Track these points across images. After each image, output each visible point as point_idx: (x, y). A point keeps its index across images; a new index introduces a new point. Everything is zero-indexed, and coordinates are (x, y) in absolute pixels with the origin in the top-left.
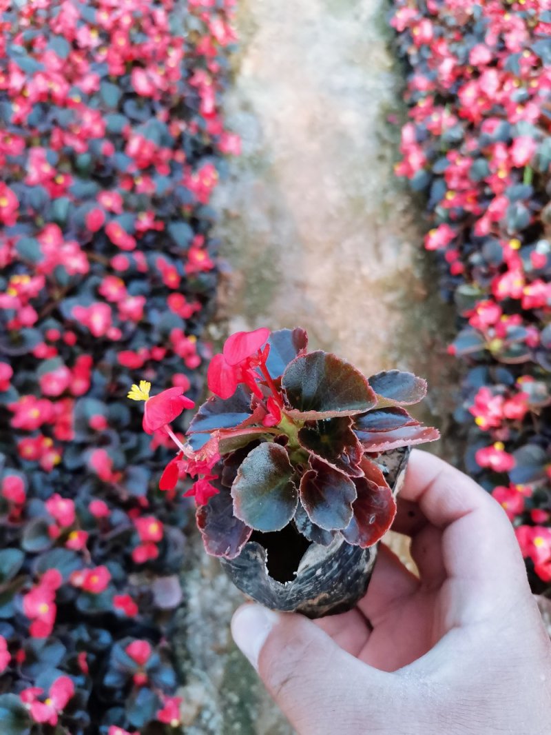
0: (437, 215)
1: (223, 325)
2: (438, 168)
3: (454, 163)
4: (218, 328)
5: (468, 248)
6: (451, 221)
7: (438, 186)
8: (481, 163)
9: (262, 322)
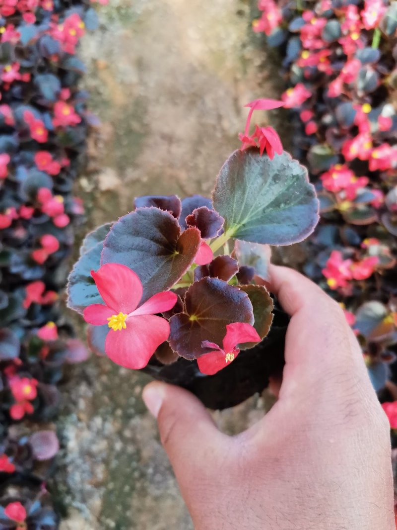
0: (293, 73)
1: (95, 177)
2: (294, 27)
3: (308, 22)
4: (89, 180)
5: (321, 107)
6: (305, 80)
7: (293, 45)
8: (334, 24)
9: (131, 174)
